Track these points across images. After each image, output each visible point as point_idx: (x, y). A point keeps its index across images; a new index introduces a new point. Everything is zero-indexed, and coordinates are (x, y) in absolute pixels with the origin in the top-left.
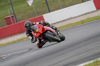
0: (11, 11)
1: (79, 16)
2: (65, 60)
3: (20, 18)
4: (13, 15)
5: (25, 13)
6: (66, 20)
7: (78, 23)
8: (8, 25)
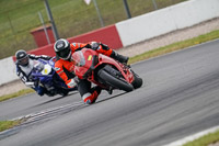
0: (46, 17)
1: (195, 26)
2: (164, 123)
3: (66, 31)
4: (51, 25)
5: (76, 21)
6: (167, 34)
7: (192, 41)
8: (39, 46)
